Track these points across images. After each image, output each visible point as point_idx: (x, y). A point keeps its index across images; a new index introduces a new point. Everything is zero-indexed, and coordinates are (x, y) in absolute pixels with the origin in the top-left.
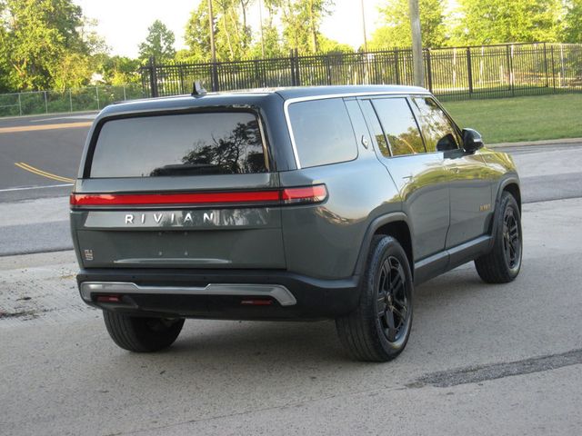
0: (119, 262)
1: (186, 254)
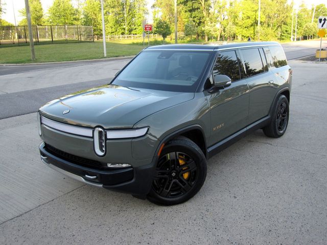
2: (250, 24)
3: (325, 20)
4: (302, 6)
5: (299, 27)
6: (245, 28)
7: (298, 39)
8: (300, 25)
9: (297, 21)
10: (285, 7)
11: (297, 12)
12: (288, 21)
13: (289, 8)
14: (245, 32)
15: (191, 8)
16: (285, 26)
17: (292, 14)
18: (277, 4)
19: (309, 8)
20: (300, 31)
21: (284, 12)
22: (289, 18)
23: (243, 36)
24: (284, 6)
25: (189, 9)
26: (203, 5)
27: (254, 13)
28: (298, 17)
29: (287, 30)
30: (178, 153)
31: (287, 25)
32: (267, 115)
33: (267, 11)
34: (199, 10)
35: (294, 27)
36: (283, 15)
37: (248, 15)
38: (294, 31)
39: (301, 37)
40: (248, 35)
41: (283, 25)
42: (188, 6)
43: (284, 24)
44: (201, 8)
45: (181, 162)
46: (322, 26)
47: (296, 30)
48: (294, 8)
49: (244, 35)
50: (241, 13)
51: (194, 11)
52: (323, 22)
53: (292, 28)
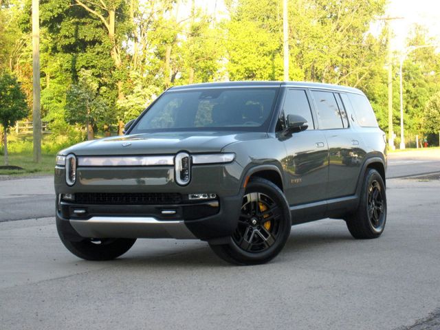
4: (416, 42)
5: (410, 108)
7: (412, 145)
8: (413, 100)
9: (402, 89)
10: (364, 44)
11: (402, 61)
13: (376, 48)
15: (73, 40)
17: (387, 69)
18: (339, 35)
20: (416, 120)
21: (363, 60)
22: (378, 78)
24: (361, 40)
25: (66, 42)
26: (111, 31)
27: (268, 59)
28: (407, 78)
30: (259, 194)
32: (353, 195)
33: (310, 55)
34: (98, 48)
35: (396, 107)
36: (359, 69)
37: (249, 65)
38: (397, 120)
39: (417, 138)
42: (63, 32)
44: (107, 41)
45: (262, 208)
47: (402, 115)
48: (391, 47)
50: (226, 61)
51: (84, 50)
53: (391, 111)
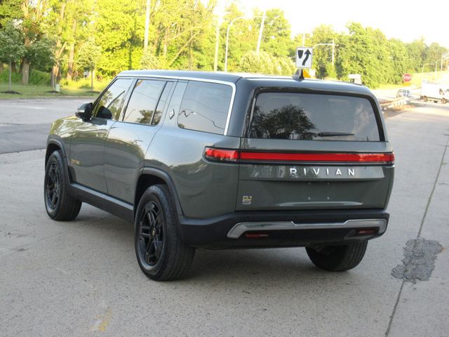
0: (281, 205)
1: (328, 198)
2: (119, 43)
3: (308, 53)
6: (108, 50)
11: (220, 23)
12: (204, 42)
14: (107, 60)
16: (196, 53)
19: (248, 16)
23: (101, 69)
29: (201, 63)
31: (200, 51)
37: (116, 21)
40: (112, 69)
41: (192, 52)
43: (196, 49)
46: (304, 64)
49: (104, 68)
52: (304, 56)
